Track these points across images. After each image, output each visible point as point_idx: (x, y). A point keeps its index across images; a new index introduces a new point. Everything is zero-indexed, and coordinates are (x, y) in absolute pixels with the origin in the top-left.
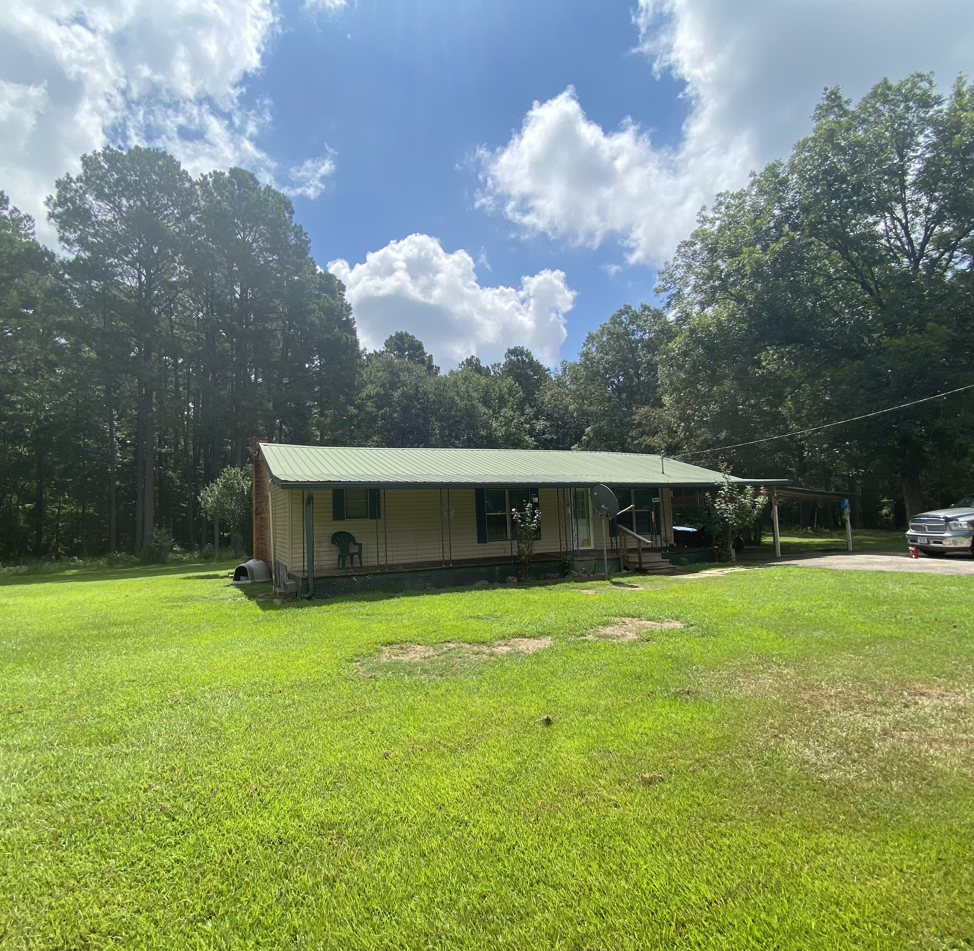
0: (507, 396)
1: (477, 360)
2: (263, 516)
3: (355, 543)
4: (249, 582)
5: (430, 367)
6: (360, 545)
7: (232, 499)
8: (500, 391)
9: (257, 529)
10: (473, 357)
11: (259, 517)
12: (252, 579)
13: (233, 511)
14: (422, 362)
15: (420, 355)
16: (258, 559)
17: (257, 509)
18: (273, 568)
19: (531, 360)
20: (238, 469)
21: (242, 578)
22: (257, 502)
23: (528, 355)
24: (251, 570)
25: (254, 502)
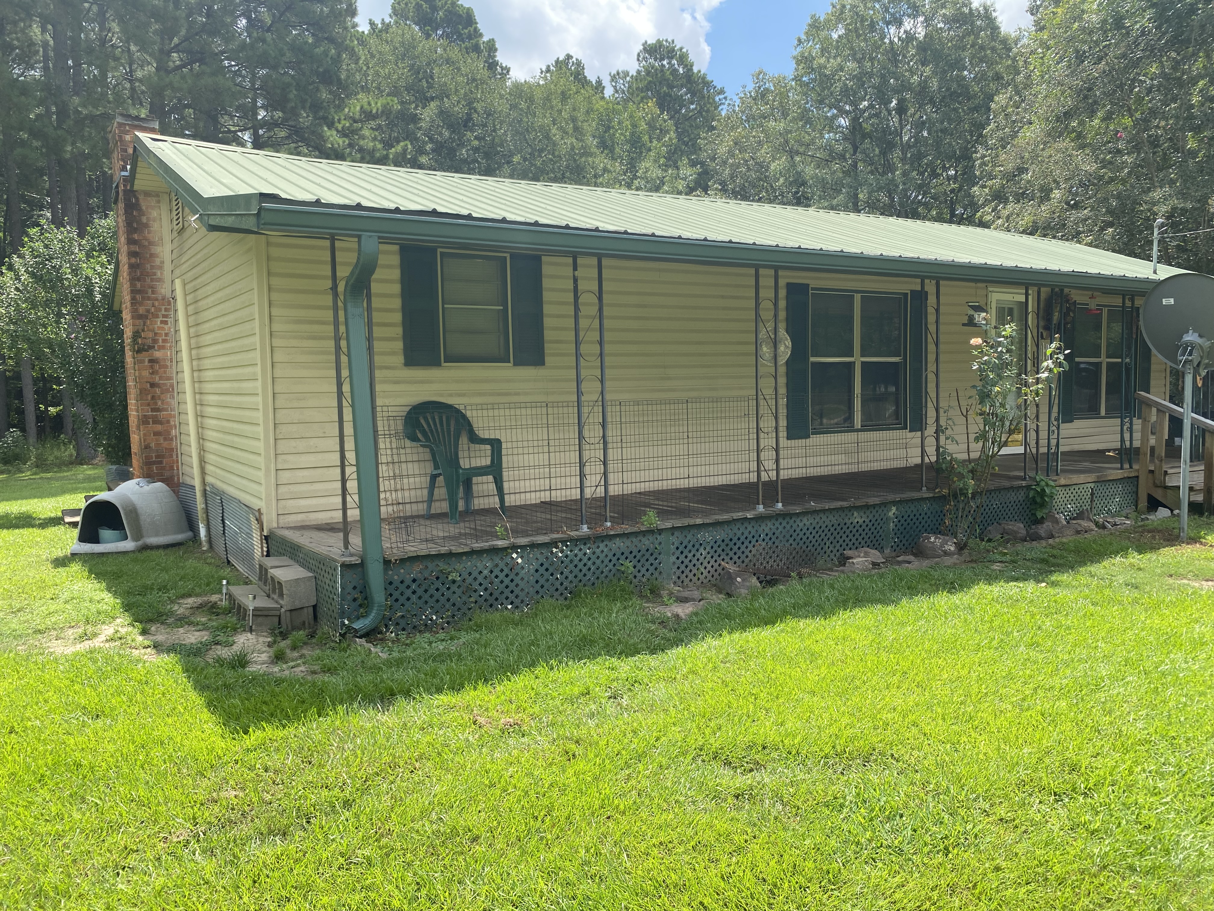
0: (646, 138)
1: (579, 63)
2: (158, 354)
3: (474, 439)
4: (128, 545)
5: (492, 65)
6: (496, 445)
7: (60, 315)
8: (634, 126)
9: (142, 392)
10: (569, 57)
11: (145, 357)
12: (138, 535)
13: (62, 345)
14: (476, 48)
15: (470, 37)
16: (150, 476)
17: (136, 335)
18: (200, 505)
19: (689, 67)
20: (70, 231)
21: (105, 533)
22: (136, 316)
23: (683, 59)
24: (133, 512)
25: (126, 316)
